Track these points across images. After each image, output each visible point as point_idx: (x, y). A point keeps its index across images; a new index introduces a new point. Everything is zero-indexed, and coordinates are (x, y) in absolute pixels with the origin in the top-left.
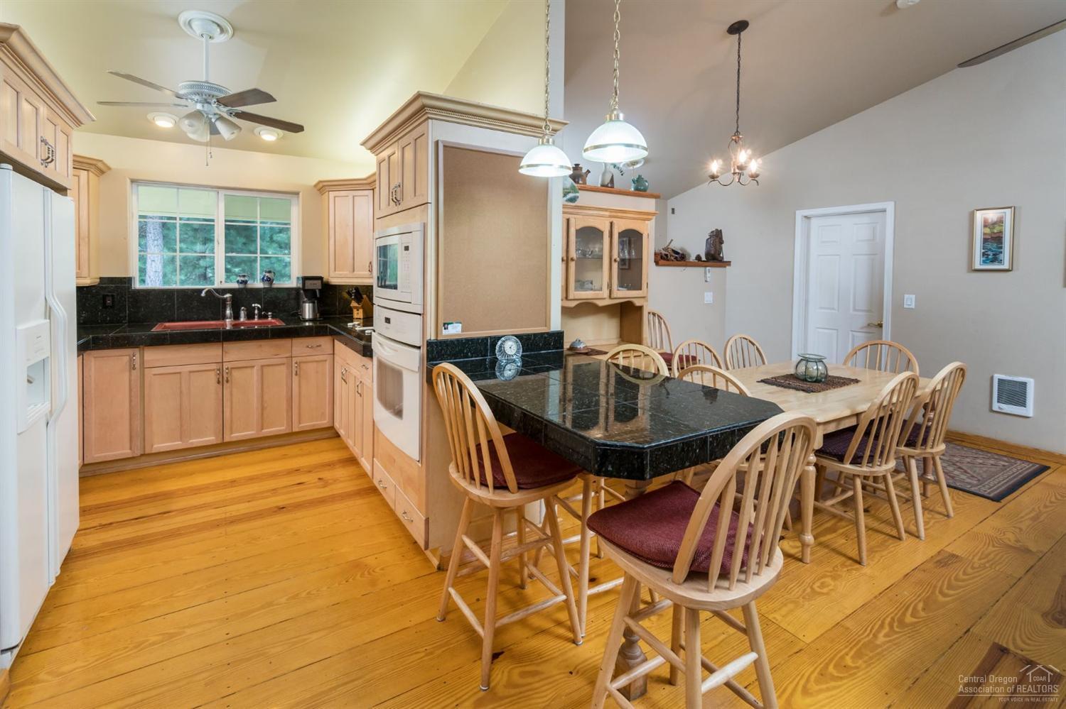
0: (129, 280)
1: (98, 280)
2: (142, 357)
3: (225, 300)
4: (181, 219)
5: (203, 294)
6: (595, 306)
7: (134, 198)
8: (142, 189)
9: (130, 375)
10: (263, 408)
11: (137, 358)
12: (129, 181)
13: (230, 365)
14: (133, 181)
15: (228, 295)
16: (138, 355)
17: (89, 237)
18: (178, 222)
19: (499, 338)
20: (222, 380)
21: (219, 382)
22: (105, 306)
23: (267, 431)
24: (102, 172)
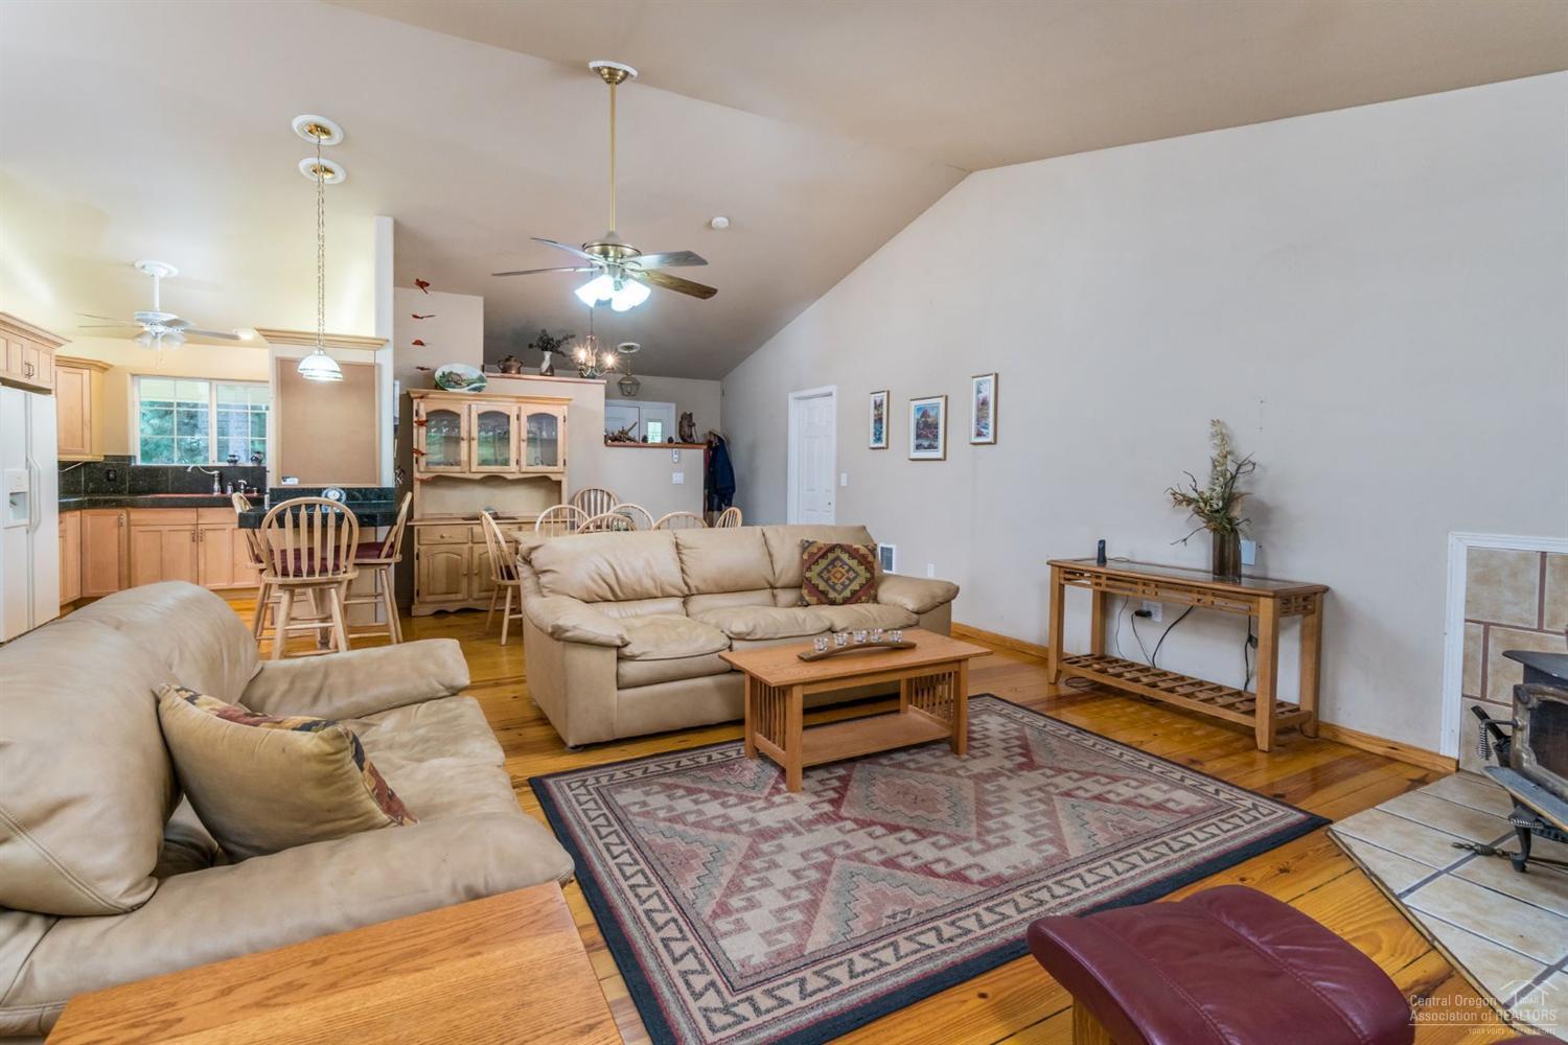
0: (130, 458)
1: (103, 458)
2: (128, 516)
3: (213, 476)
4: (179, 405)
5: (189, 470)
6: (504, 479)
7: (136, 389)
8: (144, 382)
9: (119, 531)
10: (234, 565)
11: (124, 517)
12: (129, 376)
13: (204, 527)
14: (133, 375)
15: (216, 472)
16: (125, 514)
17: (91, 422)
18: (175, 409)
19: (325, 489)
20: (197, 537)
21: (194, 541)
22: (108, 479)
23: (237, 585)
24: (106, 369)
